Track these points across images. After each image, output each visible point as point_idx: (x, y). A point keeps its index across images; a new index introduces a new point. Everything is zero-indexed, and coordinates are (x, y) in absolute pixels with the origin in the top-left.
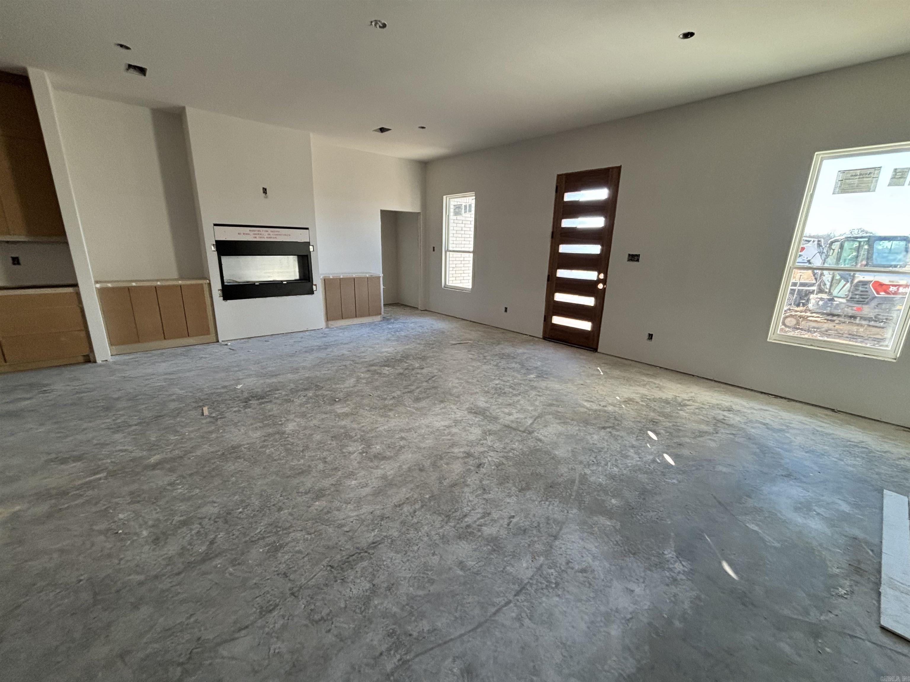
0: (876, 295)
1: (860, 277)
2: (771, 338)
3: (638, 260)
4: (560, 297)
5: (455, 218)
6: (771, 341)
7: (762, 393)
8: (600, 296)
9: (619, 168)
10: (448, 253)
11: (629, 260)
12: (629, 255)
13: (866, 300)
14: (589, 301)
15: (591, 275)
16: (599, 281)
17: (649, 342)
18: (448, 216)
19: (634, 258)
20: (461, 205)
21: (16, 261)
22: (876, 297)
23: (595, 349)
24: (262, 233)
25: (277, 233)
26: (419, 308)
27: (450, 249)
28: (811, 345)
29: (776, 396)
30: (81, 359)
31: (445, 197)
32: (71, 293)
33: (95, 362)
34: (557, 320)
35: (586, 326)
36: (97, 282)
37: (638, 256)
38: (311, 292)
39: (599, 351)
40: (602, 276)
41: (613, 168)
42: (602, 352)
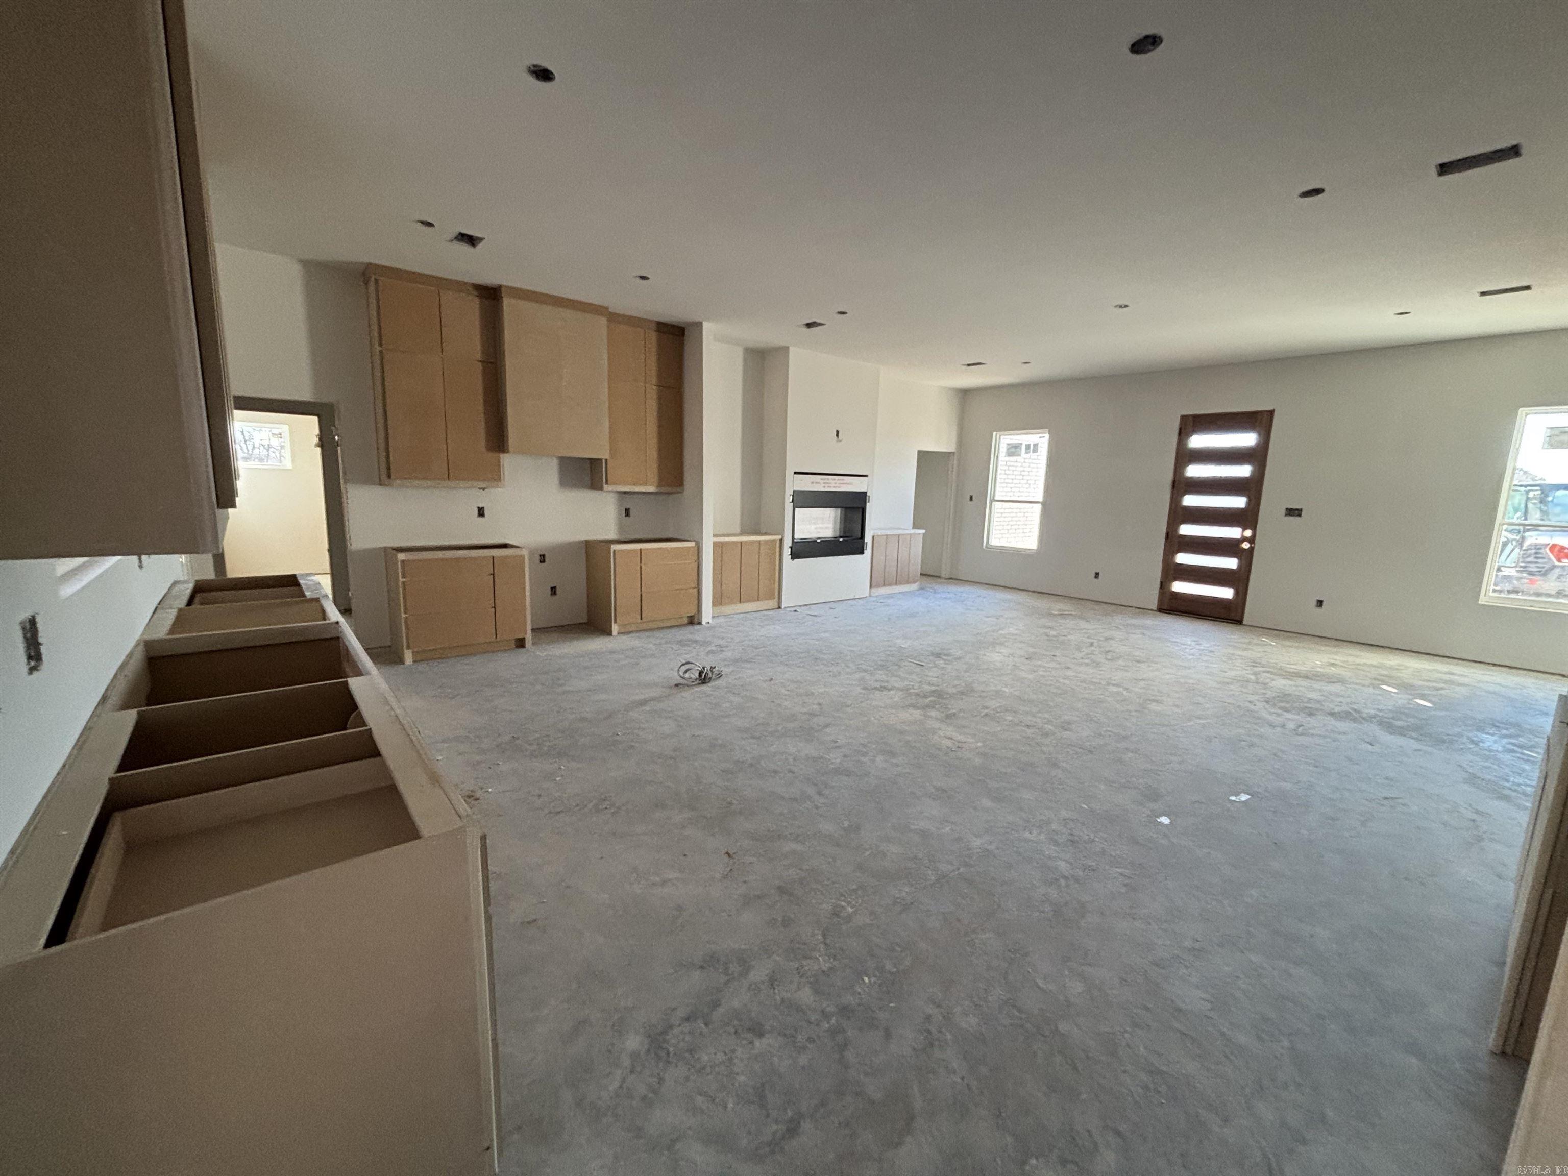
0: (1557, 563)
1: (1533, 538)
2: (1482, 600)
3: (1300, 515)
4: (1183, 558)
5: (1008, 458)
6: (1483, 603)
7: (1476, 662)
8: (1247, 558)
9: (1271, 413)
10: (994, 503)
11: (1286, 515)
12: (1287, 509)
13: (1543, 570)
14: (1231, 563)
15: (1233, 532)
16: (1244, 539)
17: (1318, 610)
18: (997, 457)
19: (1294, 512)
20: (1021, 444)
21: (627, 512)
22: (1554, 567)
23: (1239, 622)
24: (830, 481)
25: (842, 482)
26: (943, 576)
27: (996, 498)
28: (1531, 606)
29: (1494, 665)
30: (685, 620)
31: (994, 433)
32: (692, 547)
33: (700, 623)
34: (1179, 587)
35: (1226, 593)
36: (714, 536)
37: (1301, 510)
38: (862, 552)
39: (1244, 622)
40: (1248, 533)
41: (1261, 412)
42: (1250, 623)
